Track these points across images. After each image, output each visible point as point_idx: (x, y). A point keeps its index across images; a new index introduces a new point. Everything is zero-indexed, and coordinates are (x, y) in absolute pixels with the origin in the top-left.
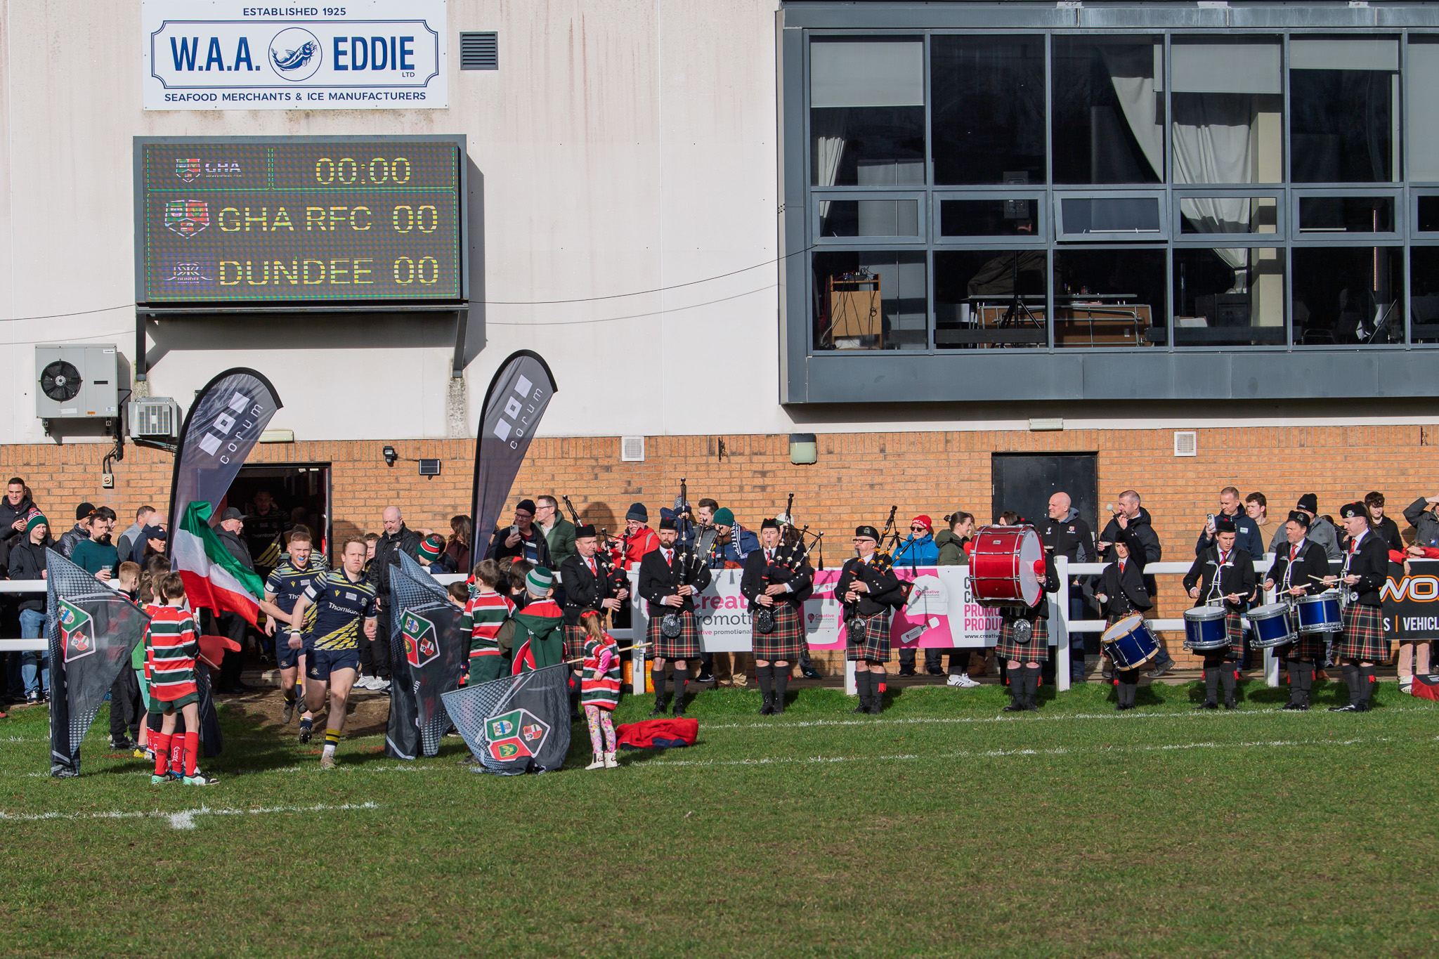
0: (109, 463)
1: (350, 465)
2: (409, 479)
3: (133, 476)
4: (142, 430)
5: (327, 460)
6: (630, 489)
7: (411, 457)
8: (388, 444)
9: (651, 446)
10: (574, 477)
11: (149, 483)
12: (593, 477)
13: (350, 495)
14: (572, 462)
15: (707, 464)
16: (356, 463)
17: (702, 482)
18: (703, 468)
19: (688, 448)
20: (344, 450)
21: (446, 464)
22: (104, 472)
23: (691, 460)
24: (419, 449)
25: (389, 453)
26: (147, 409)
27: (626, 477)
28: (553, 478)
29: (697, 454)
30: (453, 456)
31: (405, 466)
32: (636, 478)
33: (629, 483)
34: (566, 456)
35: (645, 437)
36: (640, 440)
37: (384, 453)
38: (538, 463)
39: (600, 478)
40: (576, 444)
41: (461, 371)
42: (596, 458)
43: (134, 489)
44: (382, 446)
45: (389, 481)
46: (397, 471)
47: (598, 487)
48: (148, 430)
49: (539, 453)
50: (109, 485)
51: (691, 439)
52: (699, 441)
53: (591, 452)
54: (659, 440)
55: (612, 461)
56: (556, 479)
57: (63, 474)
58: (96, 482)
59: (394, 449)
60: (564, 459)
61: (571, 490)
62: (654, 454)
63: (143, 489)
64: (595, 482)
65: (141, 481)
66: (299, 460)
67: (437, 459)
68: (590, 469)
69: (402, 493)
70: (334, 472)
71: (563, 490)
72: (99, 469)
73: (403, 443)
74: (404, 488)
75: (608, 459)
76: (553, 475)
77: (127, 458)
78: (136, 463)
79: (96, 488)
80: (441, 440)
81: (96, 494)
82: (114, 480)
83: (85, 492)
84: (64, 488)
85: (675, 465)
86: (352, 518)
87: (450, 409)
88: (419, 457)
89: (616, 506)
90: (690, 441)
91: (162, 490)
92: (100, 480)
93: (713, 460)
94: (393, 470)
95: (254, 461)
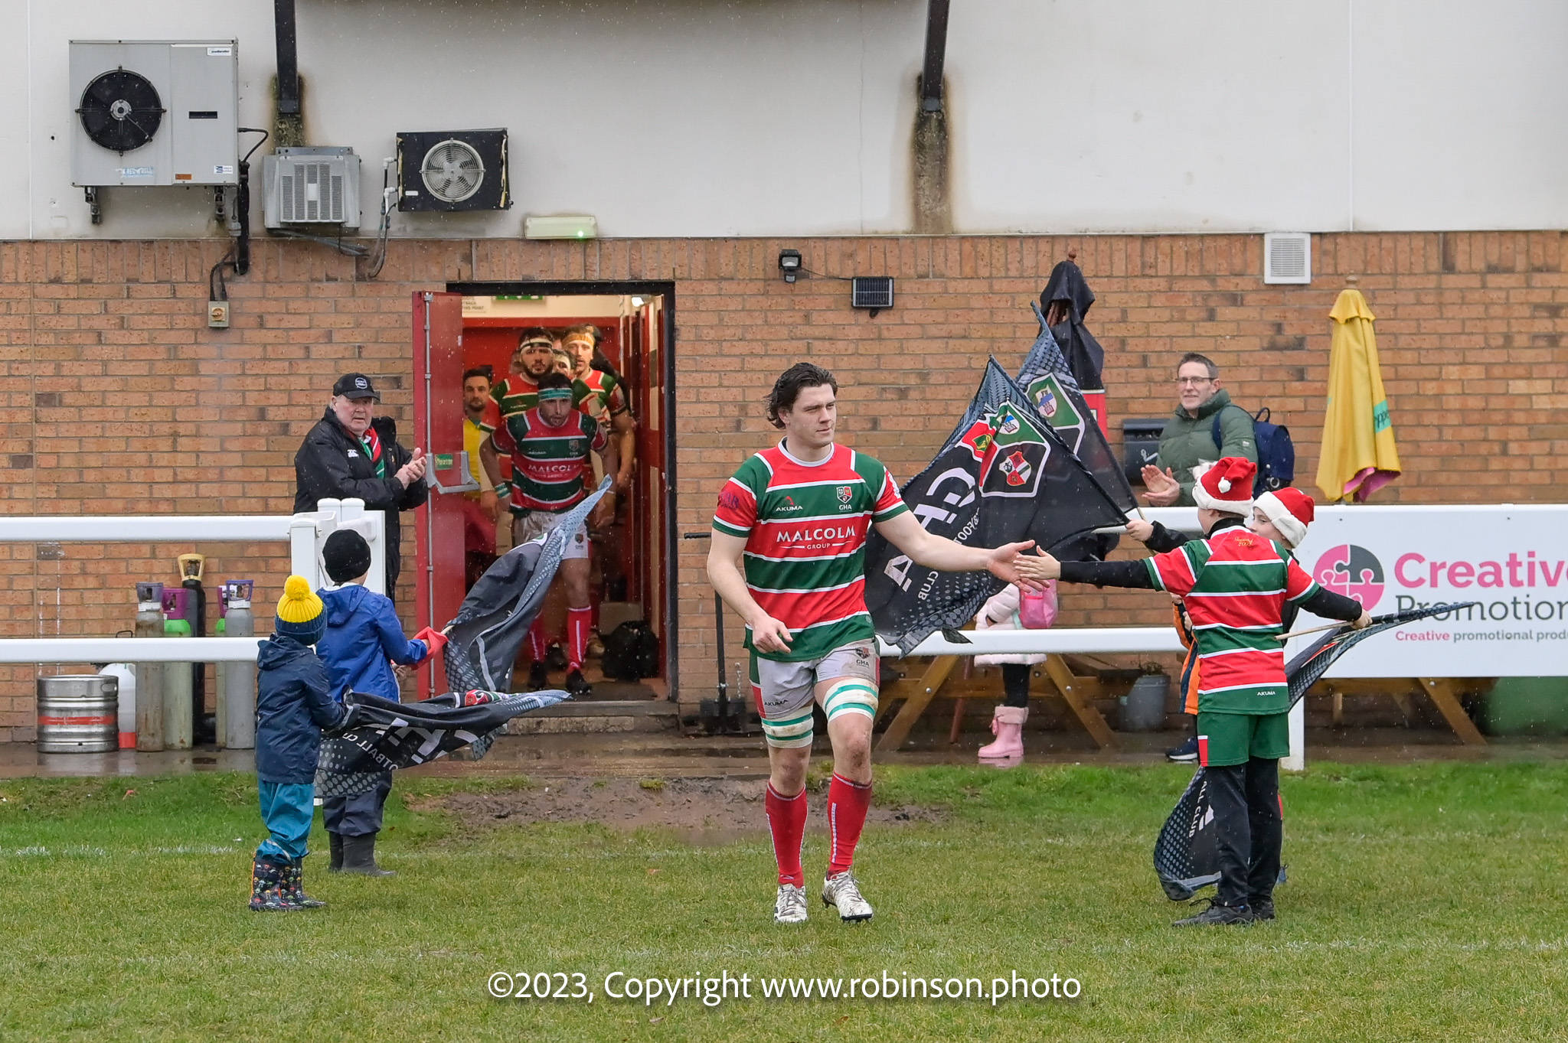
0: (222, 280)
1: (710, 287)
2: (832, 317)
3: (271, 306)
4: (288, 214)
5: (666, 276)
6: (1281, 340)
7: (836, 273)
8: (791, 247)
9: (1325, 253)
10: (1166, 315)
11: (303, 321)
12: (1204, 315)
13: (710, 349)
14: (1163, 284)
15: (1439, 290)
16: (724, 284)
17: (1427, 326)
18: (1429, 299)
19: (1401, 257)
20: (700, 258)
21: (907, 287)
22: (213, 299)
23: (1405, 282)
24: (851, 256)
25: (790, 263)
26: (299, 169)
27: (1272, 315)
28: (1124, 319)
29: (1418, 269)
30: (921, 270)
31: (824, 289)
32: (1292, 317)
33: (1279, 328)
34: (1152, 272)
35: (1313, 234)
36: (1302, 240)
37: (781, 264)
38: (1094, 287)
39: (1219, 317)
40: (1172, 247)
41: (939, 98)
42: (1212, 278)
43: (273, 333)
44: (775, 250)
45: (791, 320)
46: (804, 299)
47: (1214, 337)
48: (300, 214)
49: (1096, 266)
50: (221, 325)
51: (1407, 239)
52: (1422, 244)
53: (1202, 266)
54: (1340, 240)
55: (1245, 284)
56: (1130, 318)
57: (128, 302)
58: (197, 319)
59: (800, 257)
60: (1147, 280)
61: (1161, 342)
62: (1330, 270)
63: (291, 333)
64: (1209, 324)
65: (286, 317)
66: (607, 276)
67: (887, 279)
68: (1199, 299)
69: (817, 344)
70: (679, 302)
71: (1143, 341)
72: (201, 292)
73: (820, 244)
74: (821, 335)
75: (1238, 280)
76: (1124, 312)
77: (256, 271)
78: (278, 281)
79: (196, 331)
80: (898, 239)
81: (196, 343)
82: (232, 313)
83: (173, 337)
84: (130, 329)
85: (1373, 292)
86: (714, 395)
87: (917, 175)
88: (849, 274)
89: (1251, 375)
90: (1403, 244)
91: (329, 335)
92: (204, 314)
93: (1451, 280)
94: (797, 299)
95: (517, 278)
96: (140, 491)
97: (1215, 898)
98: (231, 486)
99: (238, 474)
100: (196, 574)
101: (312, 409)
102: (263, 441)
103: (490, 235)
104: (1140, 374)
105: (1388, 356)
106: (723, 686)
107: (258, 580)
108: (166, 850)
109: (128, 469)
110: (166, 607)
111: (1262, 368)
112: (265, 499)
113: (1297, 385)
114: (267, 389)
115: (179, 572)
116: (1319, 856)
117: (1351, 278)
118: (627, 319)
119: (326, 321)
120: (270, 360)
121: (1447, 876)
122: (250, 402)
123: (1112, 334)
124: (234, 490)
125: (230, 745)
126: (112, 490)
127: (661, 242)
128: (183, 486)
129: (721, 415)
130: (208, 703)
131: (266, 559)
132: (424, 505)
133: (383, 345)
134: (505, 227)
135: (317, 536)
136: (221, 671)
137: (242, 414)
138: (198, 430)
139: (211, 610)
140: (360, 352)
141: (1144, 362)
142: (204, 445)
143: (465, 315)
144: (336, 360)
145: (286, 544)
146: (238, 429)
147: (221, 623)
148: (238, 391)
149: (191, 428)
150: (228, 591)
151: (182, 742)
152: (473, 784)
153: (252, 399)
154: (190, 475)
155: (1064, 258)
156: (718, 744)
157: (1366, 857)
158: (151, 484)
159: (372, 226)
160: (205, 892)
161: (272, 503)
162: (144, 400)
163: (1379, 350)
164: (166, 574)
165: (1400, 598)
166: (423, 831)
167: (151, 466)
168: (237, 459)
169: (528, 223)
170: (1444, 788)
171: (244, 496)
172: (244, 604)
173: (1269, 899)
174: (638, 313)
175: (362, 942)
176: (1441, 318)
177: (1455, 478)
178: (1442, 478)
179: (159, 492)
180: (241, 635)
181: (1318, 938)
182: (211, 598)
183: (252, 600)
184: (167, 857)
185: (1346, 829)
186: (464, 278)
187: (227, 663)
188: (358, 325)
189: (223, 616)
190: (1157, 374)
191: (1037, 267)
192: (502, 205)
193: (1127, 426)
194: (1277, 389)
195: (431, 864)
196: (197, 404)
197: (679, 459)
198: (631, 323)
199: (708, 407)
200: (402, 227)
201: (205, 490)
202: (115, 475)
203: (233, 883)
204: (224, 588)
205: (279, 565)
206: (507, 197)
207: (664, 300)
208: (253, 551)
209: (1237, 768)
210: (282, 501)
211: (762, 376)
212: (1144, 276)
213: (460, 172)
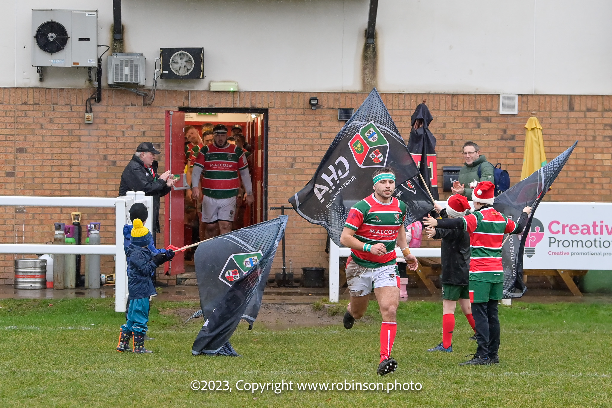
0: (90, 105)
1: (283, 111)
2: (329, 124)
3: (110, 115)
4: (117, 79)
5: (265, 106)
6: (505, 136)
7: (332, 106)
8: (314, 96)
9: (523, 102)
10: (460, 126)
11: (122, 121)
12: (475, 126)
13: (282, 135)
14: (460, 113)
15: (568, 118)
16: (287, 110)
17: (563, 132)
18: (564, 121)
19: (553, 104)
20: (278, 99)
22: (87, 112)
23: (554, 114)
24: (338, 100)
25: (314, 102)
26: (122, 62)
27: (502, 126)
28: (444, 127)
29: (559, 109)
31: (327, 113)
32: (510, 127)
33: (505, 131)
34: (456, 109)
35: (519, 95)
36: (515, 97)
37: (310, 103)
38: (432, 114)
39: (481, 127)
40: (463, 99)
41: (373, 39)
42: (479, 112)
43: (110, 126)
44: (308, 97)
45: (313, 125)
46: (319, 116)
47: (480, 134)
48: (121, 79)
49: (434, 105)
50: (90, 122)
51: (555, 98)
52: (561, 99)
53: (475, 106)
54: (529, 97)
55: (492, 114)
56: (447, 126)
57: (53, 112)
58: (80, 119)
59: (318, 100)
60: (454, 112)
61: (458, 136)
62: (525, 109)
63: (118, 126)
64: (478, 129)
65: (116, 120)
66: (242, 106)
67: (352, 109)
68: (474, 119)
69: (324, 135)
70: (270, 117)
71: (451, 135)
72: (82, 109)
73: (326, 95)
74: (326, 131)
75: (488, 112)
76: (444, 124)
77: (104, 102)
78: (112, 105)
79: (80, 124)
80: (356, 93)
81: (80, 129)
82: (94, 118)
83: (71, 127)
84: (53, 123)
85: (542, 118)
86: (283, 153)
87: (364, 69)
88: (337, 107)
89: (494, 150)
90: (554, 99)
91: (132, 127)
92: (83, 118)
93: (573, 114)
94: (317, 116)
95: (207, 106)
96: (57, 187)
97: (475, 354)
98: (92, 186)
99: (96, 181)
100: (78, 220)
101: (125, 156)
102: (105, 168)
103: (196, 89)
104: (450, 148)
105: (547, 143)
106: (284, 267)
107: (102, 222)
108: (64, 328)
109: (53, 178)
110: (66, 233)
111: (498, 147)
112: (106, 191)
113: (511, 154)
114: (107, 148)
115: (71, 219)
116: (517, 339)
117: (533, 112)
118: (250, 122)
119: (131, 121)
120: (109, 136)
121: (566, 347)
122: (101, 153)
123: (439, 133)
124: (93, 187)
125: (90, 287)
126: (45, 186)
127: (263, 93)
128: (74, 185)
129: (286, 162)
130: (82, 271)
131: (106, 214)
132: (168, 194)
133: (153, 131)
134: (202, 86)
135: (126, 206)
136: (87, 258)
137: (97, 157)
138: (80, 164)
139: (84, 234)
140: (144, 134)
141: (452, 144)
142: (82, 169)
143: (186, 120)
144: (134, 137)
145: (114, 209)
146: (96, 163)
147: (88, 239)
148: (95, 148)
149: (77, 163)
150: (90, 227)
151: (71, 286)
152: (186, 304)
153: (101, 152)
154: (76, 181)
155: (421, 103)
156: (283, 290)
157: (535, 339)
158: (61, 184)
159: (150, 84)
160: (79, 345)
161: (108, 192)
162: (58, 151)
163: (544, 141)
164: (67, 219)
165: (550, 238)
166: (165, 322)
167: (61, 177)
168: (95, 175)
169: (211, 84)
170: (566, 313)
171: (97, 190)
172: (97, 232)
173: (497, 355)
174: (254, 121)
175: (141, 366)
176: (568, 129)
177: (572, 192)
178: (568, 192)
179: (64, 187)
180: (95, 244)
181: (516, 371)
182: (84, 229)
183: (100, 230)
184: (64, 331)
185: (527, 329)
186: (186, 106)
187: (90, 255)
188: (144, 123)
189: (88, 237)
190: (457, 149)
191: (410, 105)
192: (201, 77)
193: (445, 169)
194: (504, 155)
195: (168, 335)
196: (80, 153)
197: (269, 178)
198: (251, 124)
199: (281, 158)
200: (162, 85)
201: (82, 187)
202: (47, 180)
203: (90, 342)
204: (89, 226)
205: (111, 217)
206: (203, 74)
207: (264, 116)
208: (101, 211)
209: (484, 303)
210: (113, 191)
211: (302, 146)
212: (452, 110)
213: (185, 64)
